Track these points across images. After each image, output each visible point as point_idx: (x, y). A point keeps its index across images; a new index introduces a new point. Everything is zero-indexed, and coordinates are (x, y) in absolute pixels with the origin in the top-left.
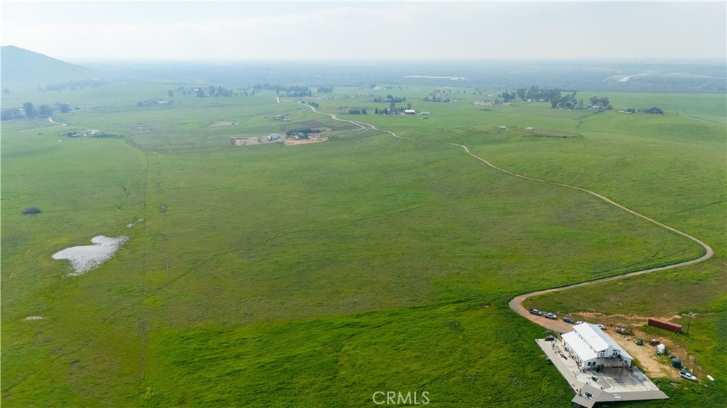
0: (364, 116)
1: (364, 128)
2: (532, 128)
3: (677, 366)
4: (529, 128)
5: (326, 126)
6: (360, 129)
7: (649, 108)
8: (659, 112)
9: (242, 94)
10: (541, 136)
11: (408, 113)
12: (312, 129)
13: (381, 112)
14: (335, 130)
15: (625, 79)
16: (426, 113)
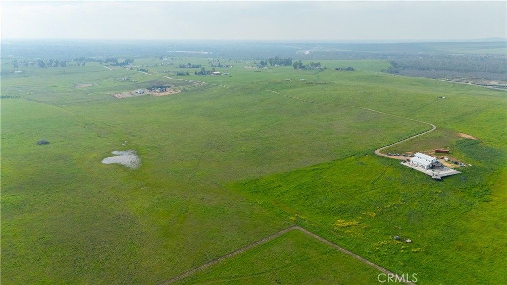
0: (188, 76)
1: (197, 84)
2: (304, 79)
3: (456, 163)
4: (302, 79)
5: (172, 84)
6: (194, 85)
7: (347, 68)
8: (353, 70)
9: (75, 65)
10: (313, 83)
11: (216, 74)
12: (164, 85)
13: (199, 74)
14: (177, 86)
15: (307, 52)
16: (227, 74)
